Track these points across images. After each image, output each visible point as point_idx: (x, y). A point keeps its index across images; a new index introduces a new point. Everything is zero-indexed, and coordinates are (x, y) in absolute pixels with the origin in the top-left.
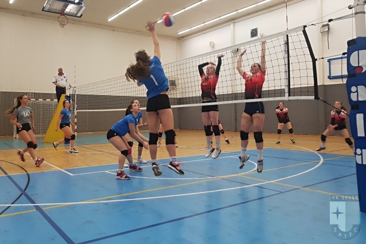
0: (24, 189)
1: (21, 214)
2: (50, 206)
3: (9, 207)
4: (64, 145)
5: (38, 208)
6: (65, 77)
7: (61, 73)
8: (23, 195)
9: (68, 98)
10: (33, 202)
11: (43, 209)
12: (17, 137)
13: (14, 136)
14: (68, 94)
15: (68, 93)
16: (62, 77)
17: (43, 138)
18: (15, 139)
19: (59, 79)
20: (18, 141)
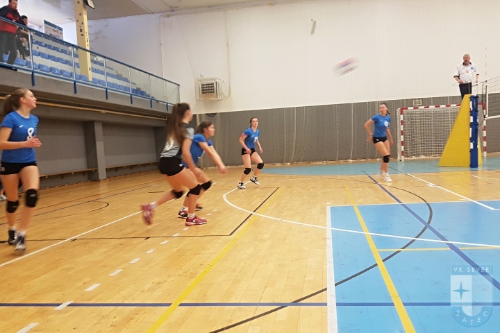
0: (427, 222)
1: (430, 251)
2: (469, 246)
3: (413, 241)
4: (469, 169)
5: (452, 246)
6: (472, 68)
7: (466, 63)
8: (428, 229)
9: (474, 99)
10: (443, 239)
11: (460, 248)
12: (403, 160)
13: (399, 158)
14: (474, 93)
15: (475, 91)
16: (468, 68)
17: (439, 160)
18: (399, 162)
19: (464, 71)
20: (403, 164)
